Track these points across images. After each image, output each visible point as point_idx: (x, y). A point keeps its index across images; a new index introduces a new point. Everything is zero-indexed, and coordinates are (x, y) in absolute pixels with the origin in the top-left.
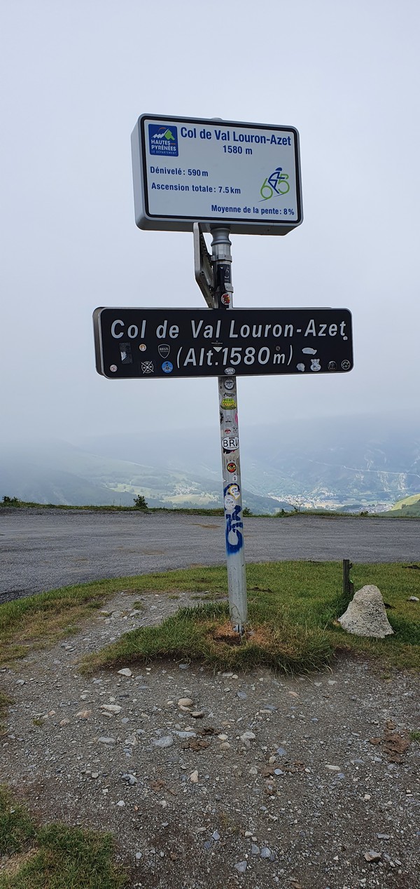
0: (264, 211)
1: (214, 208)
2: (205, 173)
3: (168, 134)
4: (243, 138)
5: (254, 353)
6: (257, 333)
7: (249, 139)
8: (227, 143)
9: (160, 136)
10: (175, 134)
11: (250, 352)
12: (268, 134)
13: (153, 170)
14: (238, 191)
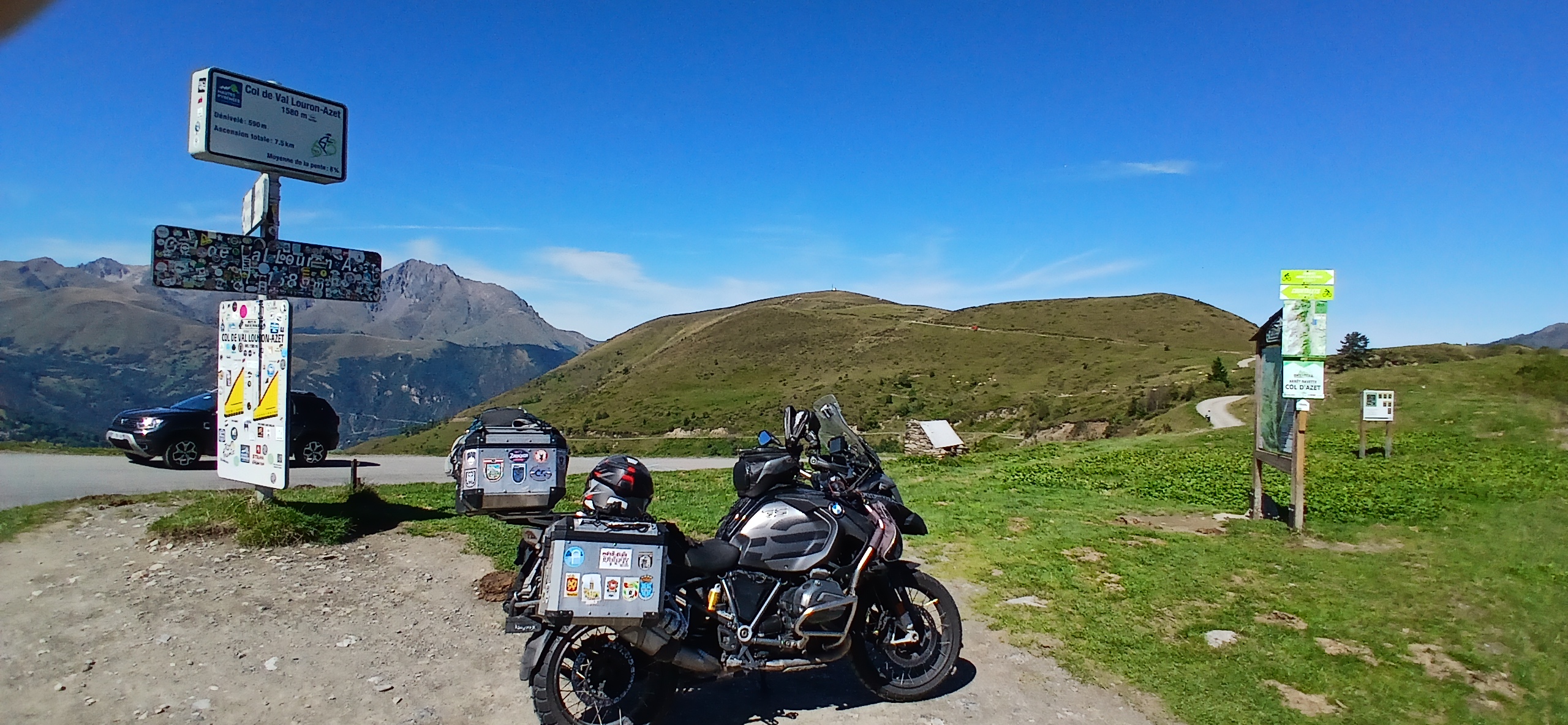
0: (315, 166)
1: (269, 156)
2: (264, 126)
3: (234, 89)
4: (299, 104)
5: (296, 278)
6: (300, 262)
7: (305, 106)
8: (285, 105)
9: (226, 88)
10: (240, 91)
11: (293, 277)
12: (322, 105)
13: (217, 115)
14: (292, 146)
